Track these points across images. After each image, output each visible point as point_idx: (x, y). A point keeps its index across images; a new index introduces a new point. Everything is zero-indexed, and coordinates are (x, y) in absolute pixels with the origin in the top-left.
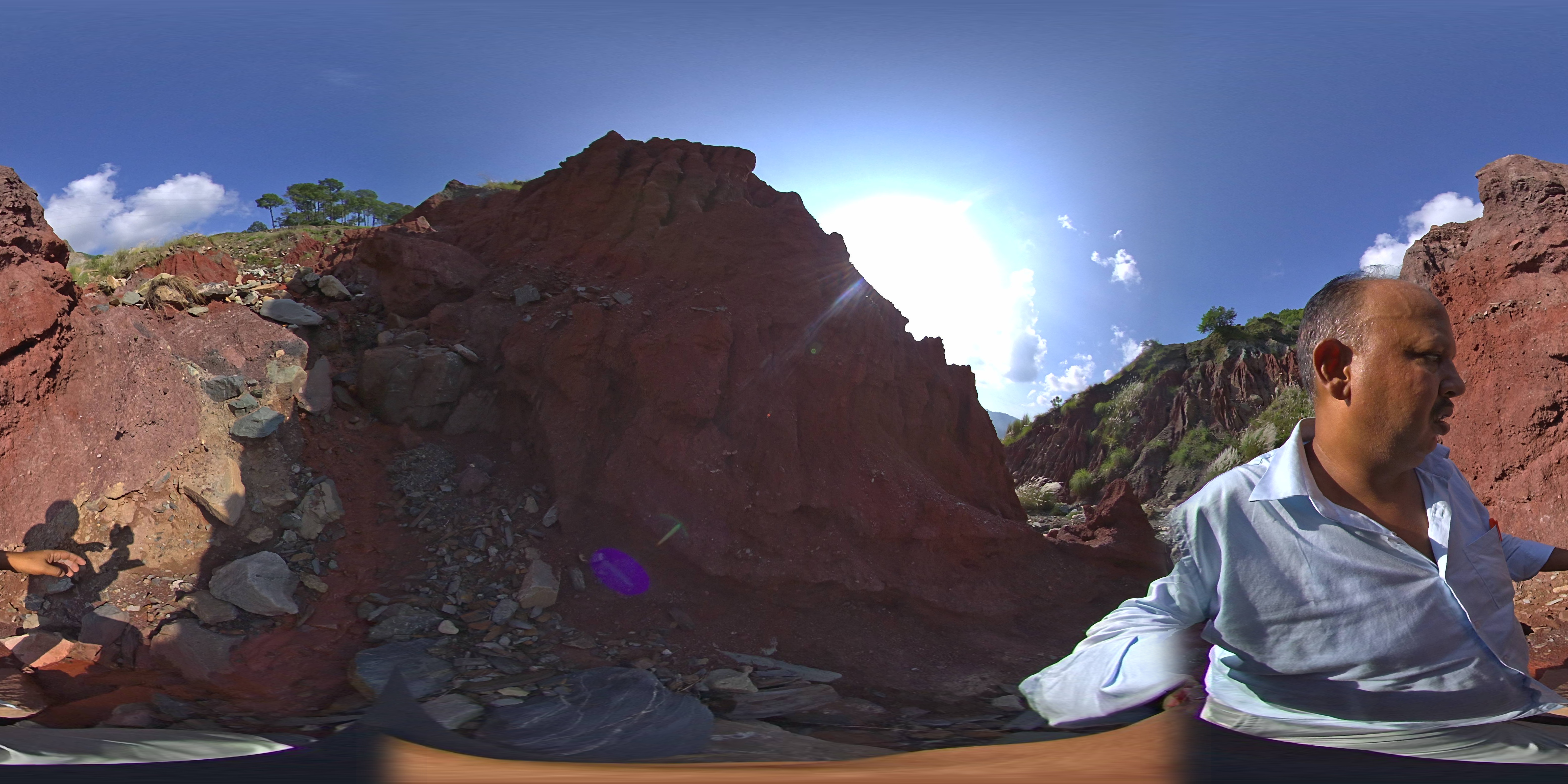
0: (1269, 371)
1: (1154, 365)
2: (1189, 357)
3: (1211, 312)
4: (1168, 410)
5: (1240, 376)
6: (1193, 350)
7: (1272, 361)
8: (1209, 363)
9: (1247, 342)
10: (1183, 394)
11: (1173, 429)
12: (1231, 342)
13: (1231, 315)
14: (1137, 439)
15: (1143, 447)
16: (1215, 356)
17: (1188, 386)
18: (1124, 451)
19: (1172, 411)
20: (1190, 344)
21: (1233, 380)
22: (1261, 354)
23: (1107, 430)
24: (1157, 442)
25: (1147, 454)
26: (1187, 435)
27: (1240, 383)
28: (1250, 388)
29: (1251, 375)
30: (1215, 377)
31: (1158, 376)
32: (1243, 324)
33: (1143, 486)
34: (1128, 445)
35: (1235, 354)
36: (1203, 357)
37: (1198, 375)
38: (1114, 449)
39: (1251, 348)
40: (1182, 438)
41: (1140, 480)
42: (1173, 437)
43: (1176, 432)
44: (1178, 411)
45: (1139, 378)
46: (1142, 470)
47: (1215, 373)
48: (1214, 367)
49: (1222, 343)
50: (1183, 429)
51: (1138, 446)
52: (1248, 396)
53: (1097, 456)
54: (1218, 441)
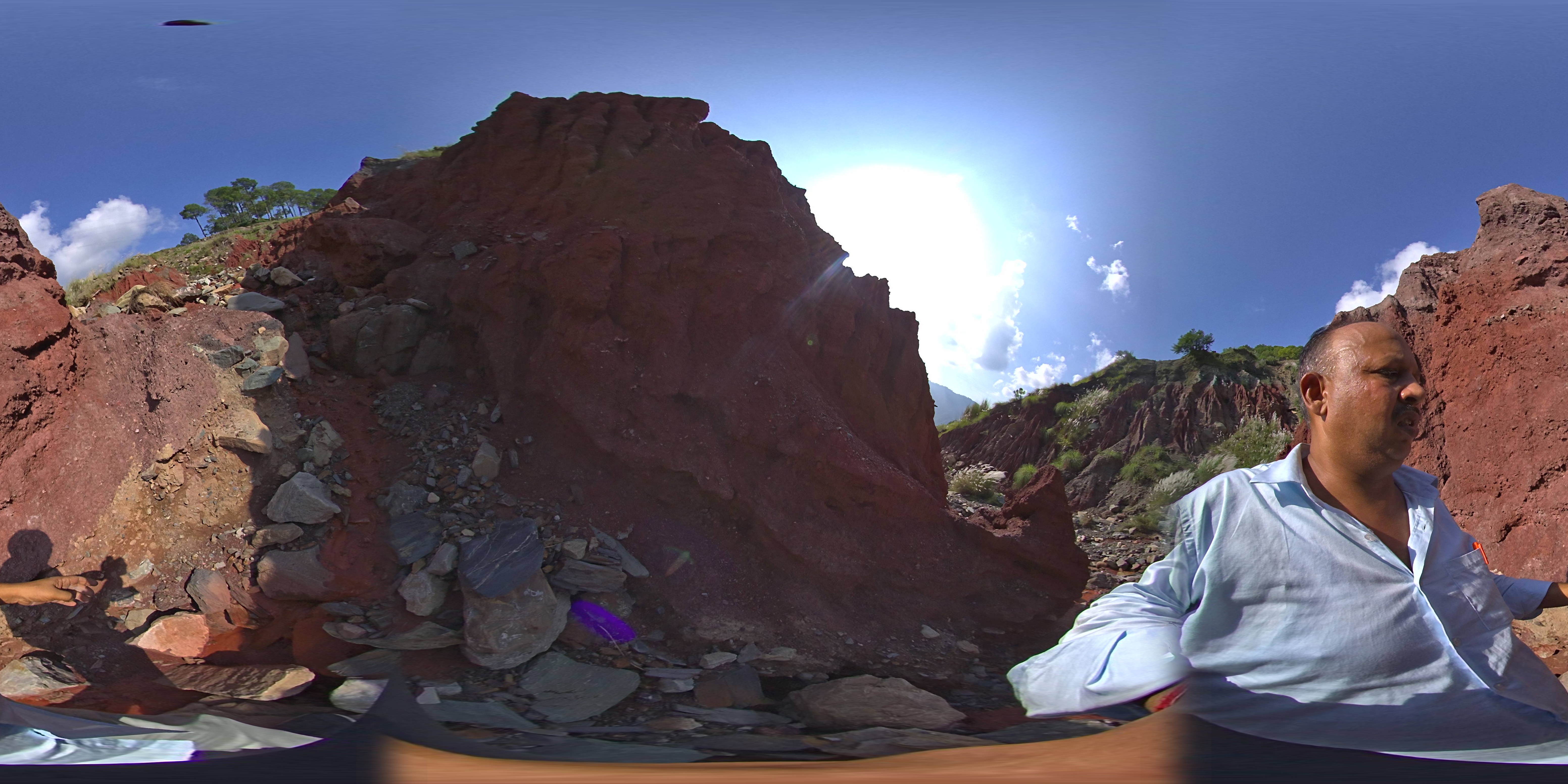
0: (1237, 401)
1: (1123, 376)
2: (1158, 375)
3: (1190, 334)
4: (1129, 423)
5: (1207, 401)
6: (1164, 368)
7: (1241, 392)
8: (1178, 384)
9: (1220, 370)
10: (1145, 409)
11: (1130, 442)
12: (1204, 367)
13: (1209, 341)
14: (1092, 446)
15: (1096, 454)
16: (1185, 378)
17: (1151, 403)
18: (1076, 455)
19: (1132, 424)
20: (1161, 362)
21: (1200, 405)
22: (1232, 383)
23: (1063, 430)
24: (1110, 452)
25: (1098, 462)
26: (1141, 450)
27: (1207, 409)
28: (1215, 416)
29: (1218, 403)
30: (1181, 398)
31: (1126, 388)
32: (1220, 351)
33: (1087, 493)
34: (1082, 450)
35: (1206, 380)
36: (1172, 376)
37: (1164, 394)
38: (1066, 450)
39: (1223, 376)
40: (1136, 452)
41: (1085, 487)
42: (1127, 450)
43: (1131, 446)
44: (1137, 426)
45: (1106, 385)
46: (1090, 477)
47: (1183, 395)
48: (1182, 388)
49: (1195, 367)
50: (1139, 444)
51: (1091, 452)
52: (1212, 422)
53: (1048, 454)
54: (1172, 462)
